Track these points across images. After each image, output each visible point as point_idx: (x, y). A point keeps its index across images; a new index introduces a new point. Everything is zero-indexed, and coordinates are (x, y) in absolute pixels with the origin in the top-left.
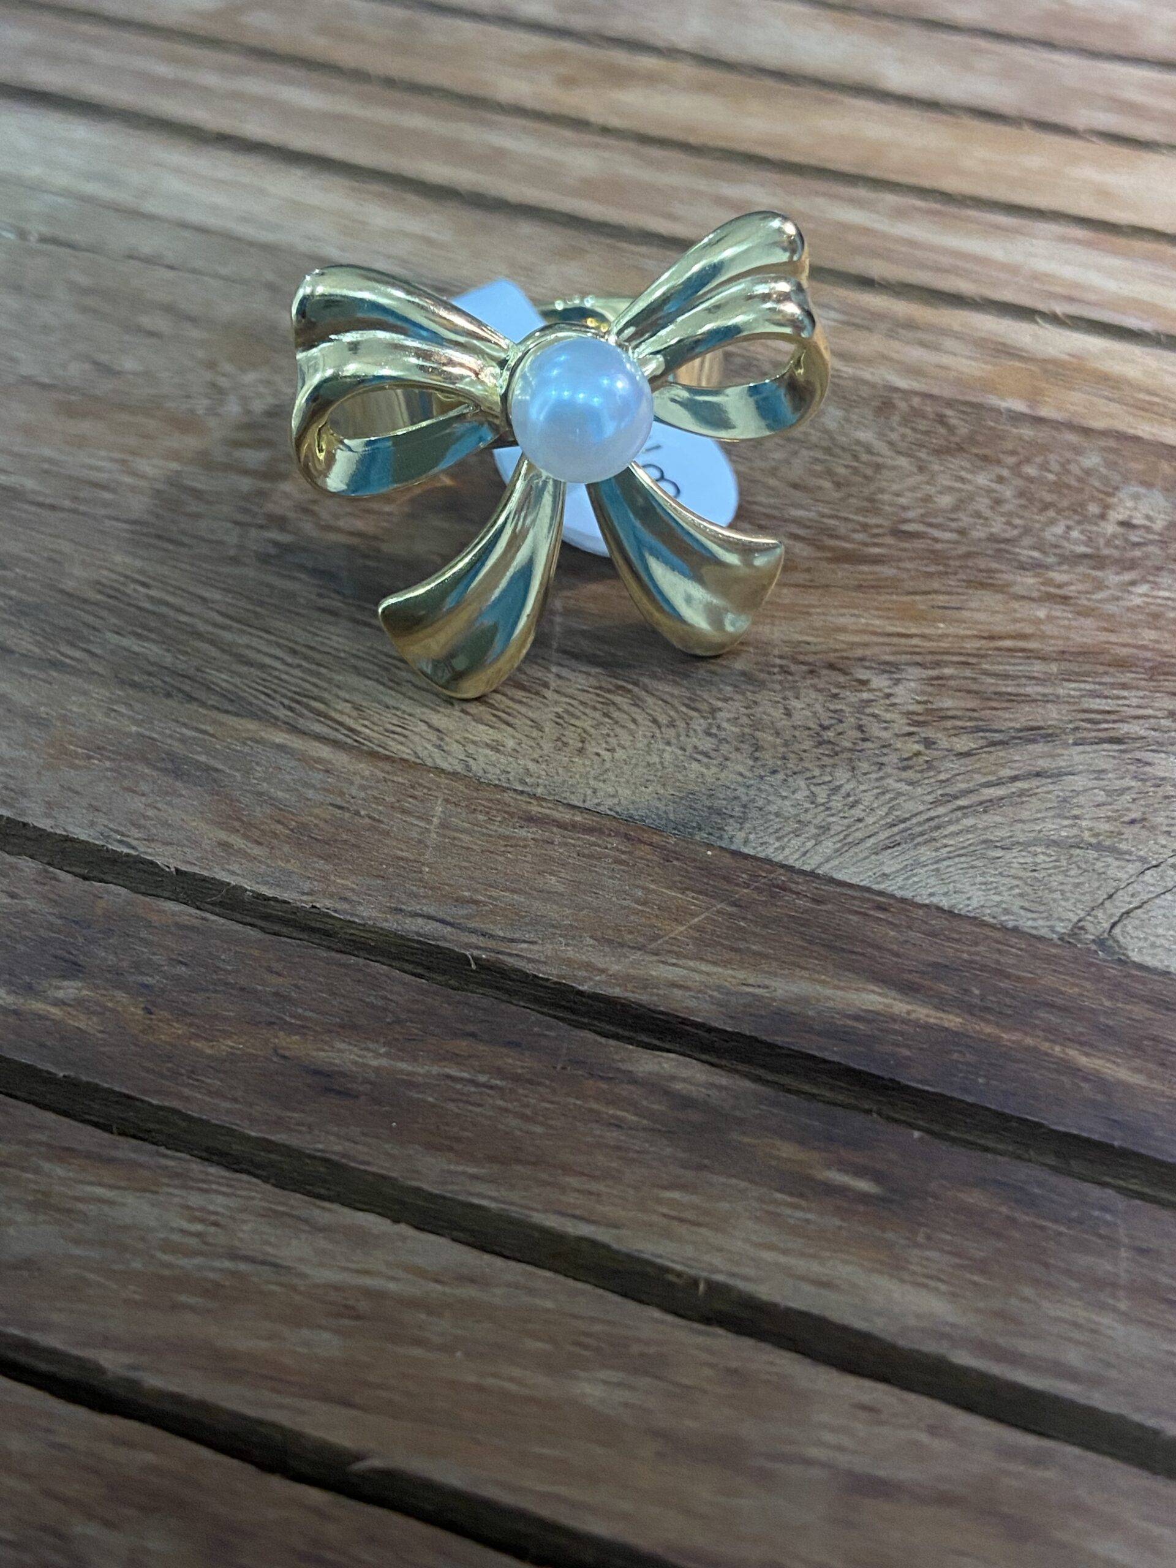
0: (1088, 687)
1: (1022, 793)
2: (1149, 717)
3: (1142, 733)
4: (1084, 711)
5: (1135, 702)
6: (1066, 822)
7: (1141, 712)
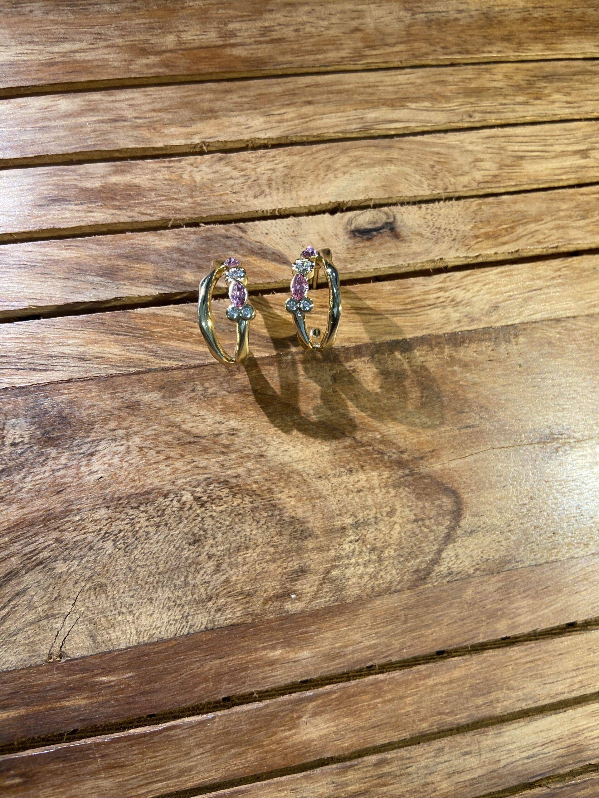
0: (24, 541)
1: (15, 606)
2: (49, 545)
3: (49, 555)
4: (25, 555)
5: (41, 540)
6: (33, 612)
7: (46, 544)
